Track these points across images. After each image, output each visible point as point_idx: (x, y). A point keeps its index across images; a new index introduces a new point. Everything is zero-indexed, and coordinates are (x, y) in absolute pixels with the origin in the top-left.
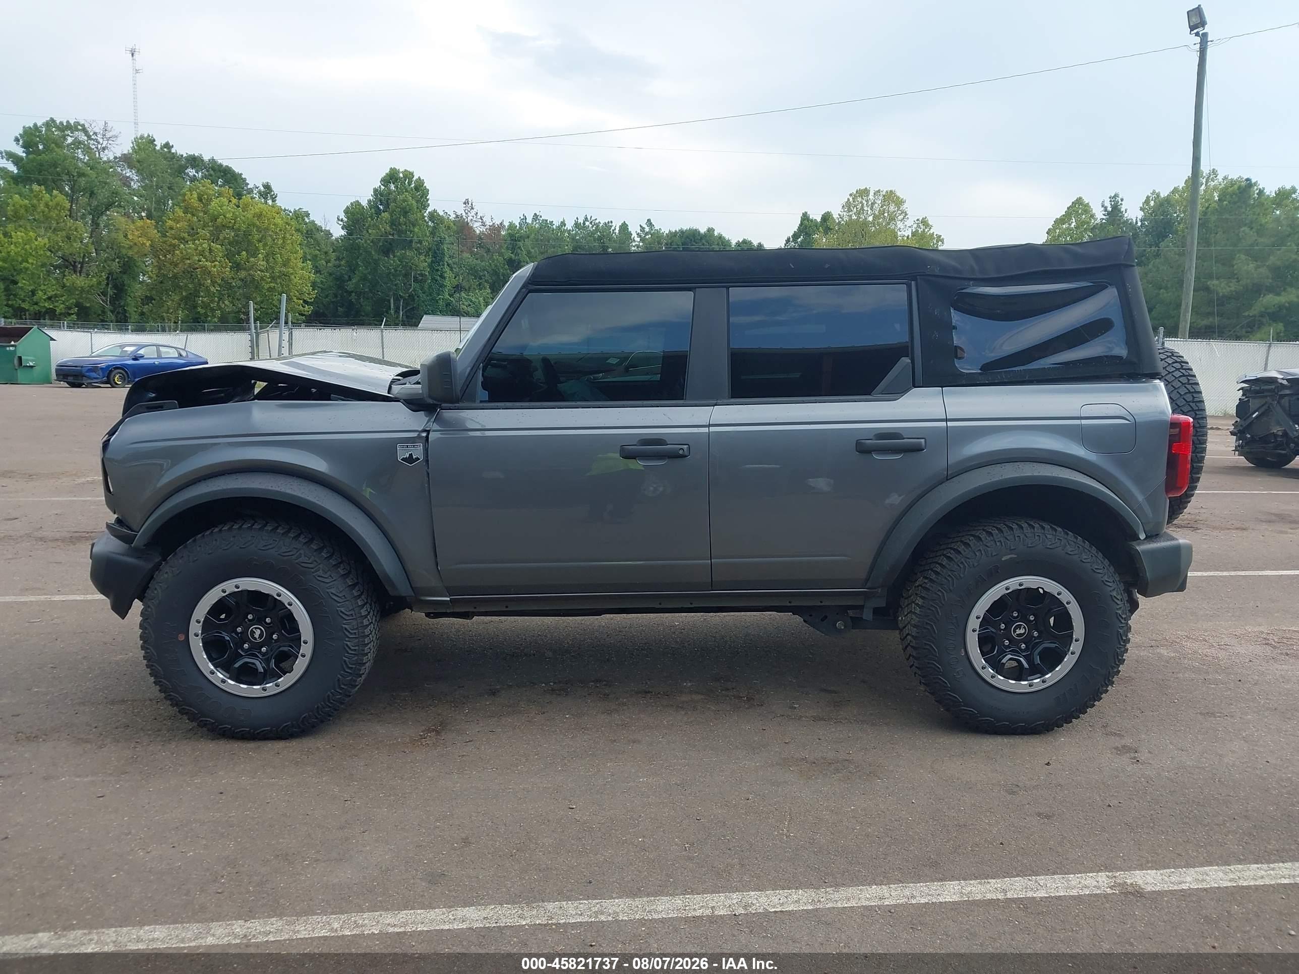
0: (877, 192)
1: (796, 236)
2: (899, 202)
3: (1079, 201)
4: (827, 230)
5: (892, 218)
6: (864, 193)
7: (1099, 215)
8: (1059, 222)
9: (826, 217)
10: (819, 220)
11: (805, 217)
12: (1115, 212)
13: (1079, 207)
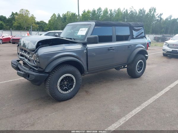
0: (25, 10)
1: (11, 16)
2: (29, 12)
3: (54, 14)
4: (17, 15)
5: (28, 14)
6: (23, 10)
7: (57, 16)
8: (52, 16)
9: (16, 13)
10: (15, 13)
11: (12, 13)
12: (59, 15)
13: (54, 15)
